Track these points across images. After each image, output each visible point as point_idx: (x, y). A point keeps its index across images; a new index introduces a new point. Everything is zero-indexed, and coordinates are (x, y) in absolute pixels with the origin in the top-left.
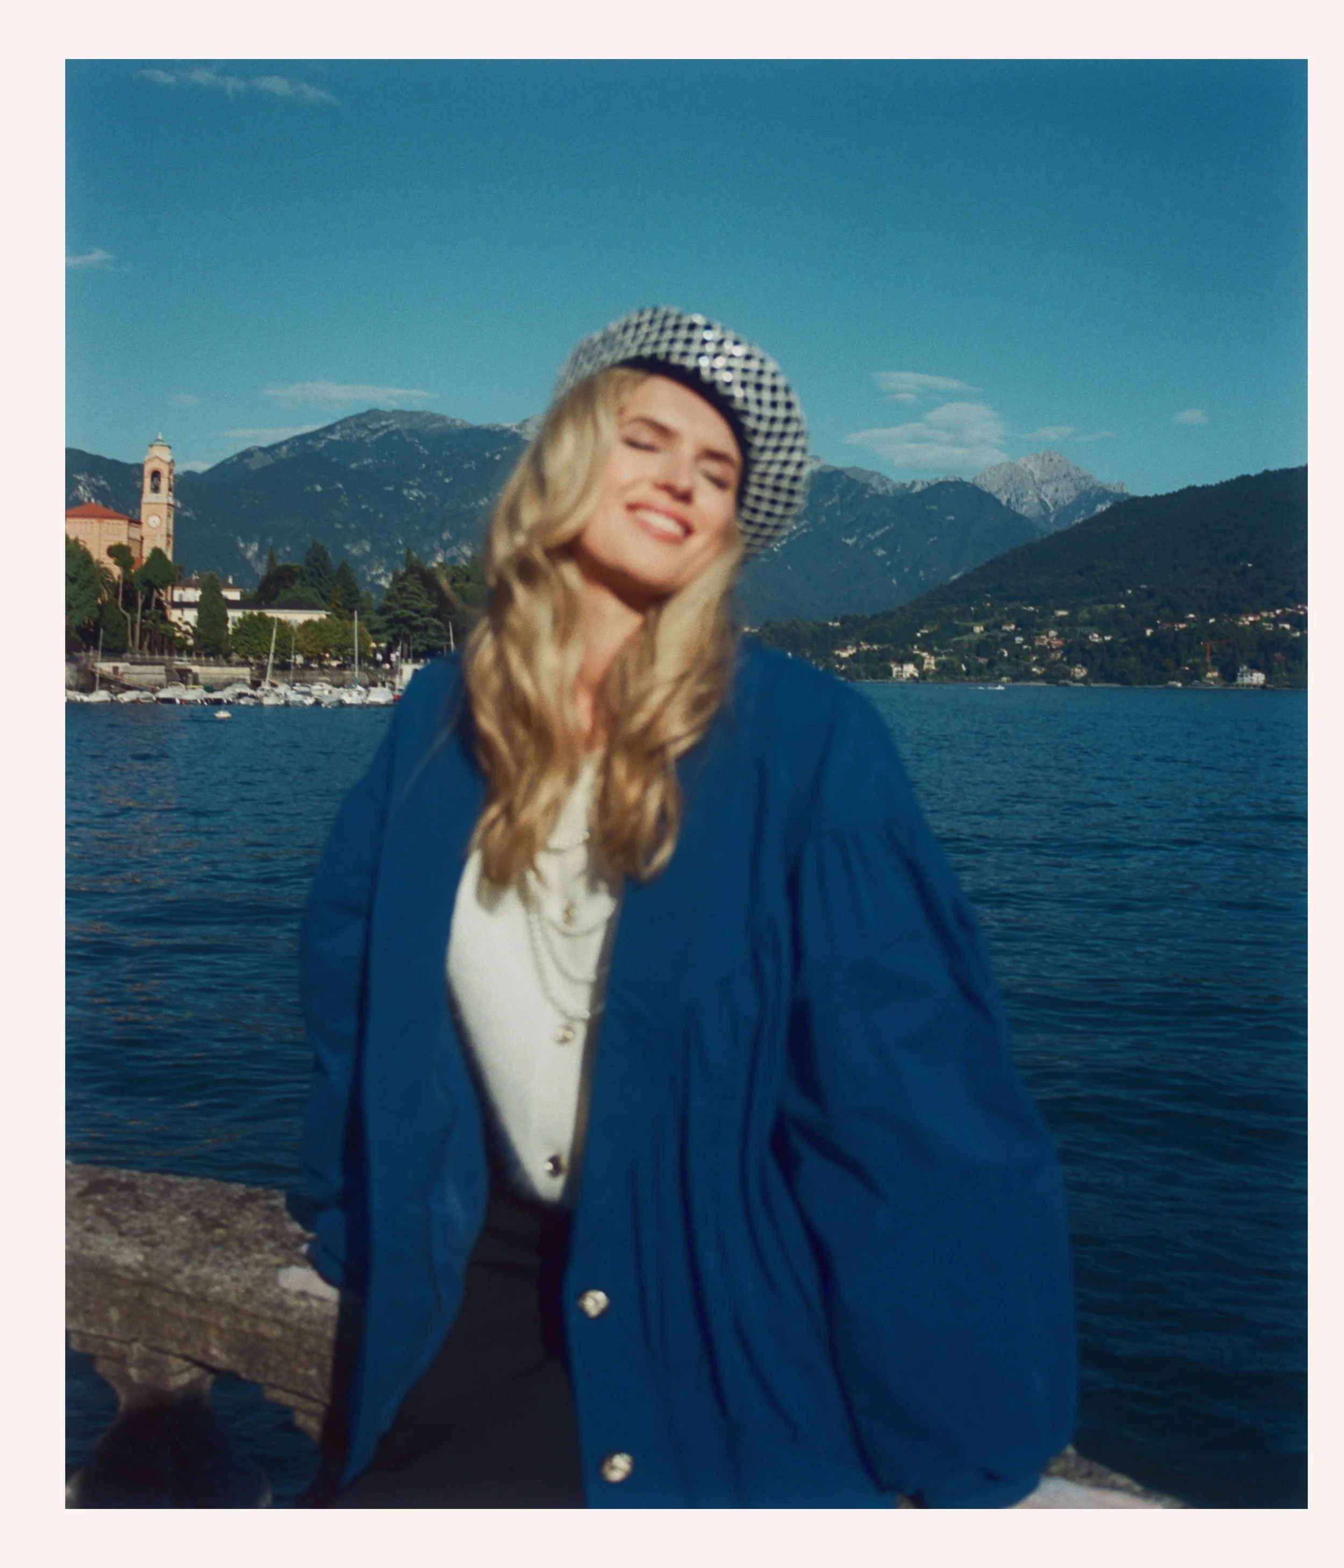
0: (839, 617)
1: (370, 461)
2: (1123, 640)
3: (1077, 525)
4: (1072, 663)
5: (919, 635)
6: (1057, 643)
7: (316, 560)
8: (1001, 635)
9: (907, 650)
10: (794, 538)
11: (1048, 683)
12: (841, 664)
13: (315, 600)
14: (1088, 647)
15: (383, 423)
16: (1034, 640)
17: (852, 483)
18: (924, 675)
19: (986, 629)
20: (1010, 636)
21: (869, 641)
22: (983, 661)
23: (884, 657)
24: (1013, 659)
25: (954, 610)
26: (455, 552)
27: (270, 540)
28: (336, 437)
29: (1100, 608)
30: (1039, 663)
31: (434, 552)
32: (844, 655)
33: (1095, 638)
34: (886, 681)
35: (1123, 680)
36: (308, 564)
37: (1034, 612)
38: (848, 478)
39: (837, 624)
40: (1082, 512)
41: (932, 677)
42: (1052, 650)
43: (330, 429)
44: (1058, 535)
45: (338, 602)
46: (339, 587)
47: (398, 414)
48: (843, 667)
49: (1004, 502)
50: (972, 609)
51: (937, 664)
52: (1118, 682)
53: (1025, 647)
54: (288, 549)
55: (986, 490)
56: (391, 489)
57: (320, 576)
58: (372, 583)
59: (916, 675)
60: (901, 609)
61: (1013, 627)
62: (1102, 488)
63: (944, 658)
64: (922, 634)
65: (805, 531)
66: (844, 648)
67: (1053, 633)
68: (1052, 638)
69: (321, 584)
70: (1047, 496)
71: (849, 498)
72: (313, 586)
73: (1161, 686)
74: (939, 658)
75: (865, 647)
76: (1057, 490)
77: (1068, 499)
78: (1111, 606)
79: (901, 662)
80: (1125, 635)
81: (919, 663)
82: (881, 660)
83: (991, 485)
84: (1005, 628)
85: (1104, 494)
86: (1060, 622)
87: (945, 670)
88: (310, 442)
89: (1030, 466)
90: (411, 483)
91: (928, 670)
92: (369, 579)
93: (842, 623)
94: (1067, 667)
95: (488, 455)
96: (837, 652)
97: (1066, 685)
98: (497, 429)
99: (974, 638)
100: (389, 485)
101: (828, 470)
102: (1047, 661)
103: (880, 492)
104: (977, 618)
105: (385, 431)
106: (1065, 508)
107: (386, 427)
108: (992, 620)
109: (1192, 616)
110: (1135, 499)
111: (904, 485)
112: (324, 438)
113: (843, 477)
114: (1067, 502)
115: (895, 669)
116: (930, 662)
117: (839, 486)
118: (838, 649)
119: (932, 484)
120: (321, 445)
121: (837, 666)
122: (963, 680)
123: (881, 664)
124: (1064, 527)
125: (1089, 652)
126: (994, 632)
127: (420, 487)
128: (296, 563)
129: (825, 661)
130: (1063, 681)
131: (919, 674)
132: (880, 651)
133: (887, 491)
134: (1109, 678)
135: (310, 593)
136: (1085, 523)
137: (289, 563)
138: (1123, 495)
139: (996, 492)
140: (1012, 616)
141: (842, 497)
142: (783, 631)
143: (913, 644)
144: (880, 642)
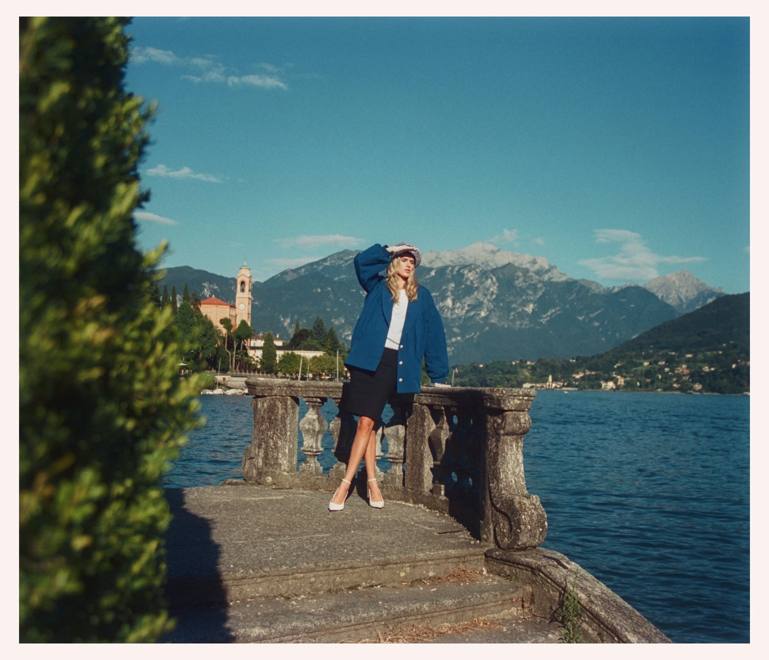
0: (575, 357)
1: (344, 276)
2: (720, 370)
3: (698, 310)
4: (694, 382)
5: (616, 367)
6: (686, 372)
7: (318, 326)
8: (658, 367)
9: (609, 375)
10: (553, 316)
11: (682, 392)
12: (576, 381)
13: (318, 346)
14: (702, 374)
15: (351, 256)
16: (675, 370)
17: (582, 287)
18: (618, 388)
19: (650, 364)
20: (661, 369)
21: (591, 369)
22: (648, 380)
23: (598, 378)
24: (664, 380)
25: (634, 353)
27: (296, 317)
28: (328, 264)
29: (709, 353)
30: (677, 382)
32: (578, 377)
33: (706, 369)
34: (598, 390)
35: (720, 391)
36: (314, 328)
37: (675, 355)
38: (580, 284)
39: (574, 361)
40: (701, 303)
41: (622, 388)
42: (684, 375)
43: (325, 260)
44: (688, 315)
45: (329, 347)
46: (329, 340)
48: (577, 383)
49: (660, 297)
50: (643, 353)
51: (625, 382)
52: (718, 392)
53: (670, 373)
54: (304, 321)
55: (651, 291)
56: (354, 291)
57: (320, 334)
58: (345, 339)
59: (614, 387)
60: (607, 353)
61: (664, 363)
62: (710, 290)
63: (628, 379)
65: (558, 312)
66: (578, 373)
67: (684, 366)
68: (684, 369)
69: (321, 338)
70: (682, 294)
71: (580, 296)
72: (316, 339)
73: (739, 395)
74: (626, 379)
75: (588, 373)
76: (687, 291)
77: (693, 295)
78: (715, 352)
79: (607, 380)
80: (722, 368)
81: (615, 381)
82: (596, 379)
83: (653, 288)
84: (660, 363)
85: (711, 293)
86: (688, 361)
87: (628, 385)
88: (315, 267)
89: (674, 278)
91: (620, 385)
92: (343, 337)
93: (577, 360)
94: (691, 384)
96: (574, 376)
97: (690, 393)
99: (644, 369)
100: (353, 289)
101: (571, 281)
102: (681, 381)
103: (597, 293)
104: (646, 358)
106: (692, 301)
108: (653, 359)
110: (727, 296)
111: (609, 288)
112: (322, 264)
113: (578, 284)
114: (693, 297)
115: (603, 384)
116: (621, 381)
117: (576, 289)
118: (575, 373)
119: (624, 288)
120: (321, 268)
121: (574, 382)
122: (638, 391)
123: (596, 382)
124: (690, 310)
125: (702, 376)
126: (654, 366)
128: (310, 328)
129: (569, 380)
130: (689, 392)
131: (616, 387)
132: (596, 375)
133: (600, 292)
134: (713, 390)
135: (315, 342)
136: (702, 309)
137: (304, 328)
138: (721, 294)
139: (656, 292)
140: (664, 357)
141: (577, 295)
142: (547, 364)
143: (613, 371)
144: (596, 370)
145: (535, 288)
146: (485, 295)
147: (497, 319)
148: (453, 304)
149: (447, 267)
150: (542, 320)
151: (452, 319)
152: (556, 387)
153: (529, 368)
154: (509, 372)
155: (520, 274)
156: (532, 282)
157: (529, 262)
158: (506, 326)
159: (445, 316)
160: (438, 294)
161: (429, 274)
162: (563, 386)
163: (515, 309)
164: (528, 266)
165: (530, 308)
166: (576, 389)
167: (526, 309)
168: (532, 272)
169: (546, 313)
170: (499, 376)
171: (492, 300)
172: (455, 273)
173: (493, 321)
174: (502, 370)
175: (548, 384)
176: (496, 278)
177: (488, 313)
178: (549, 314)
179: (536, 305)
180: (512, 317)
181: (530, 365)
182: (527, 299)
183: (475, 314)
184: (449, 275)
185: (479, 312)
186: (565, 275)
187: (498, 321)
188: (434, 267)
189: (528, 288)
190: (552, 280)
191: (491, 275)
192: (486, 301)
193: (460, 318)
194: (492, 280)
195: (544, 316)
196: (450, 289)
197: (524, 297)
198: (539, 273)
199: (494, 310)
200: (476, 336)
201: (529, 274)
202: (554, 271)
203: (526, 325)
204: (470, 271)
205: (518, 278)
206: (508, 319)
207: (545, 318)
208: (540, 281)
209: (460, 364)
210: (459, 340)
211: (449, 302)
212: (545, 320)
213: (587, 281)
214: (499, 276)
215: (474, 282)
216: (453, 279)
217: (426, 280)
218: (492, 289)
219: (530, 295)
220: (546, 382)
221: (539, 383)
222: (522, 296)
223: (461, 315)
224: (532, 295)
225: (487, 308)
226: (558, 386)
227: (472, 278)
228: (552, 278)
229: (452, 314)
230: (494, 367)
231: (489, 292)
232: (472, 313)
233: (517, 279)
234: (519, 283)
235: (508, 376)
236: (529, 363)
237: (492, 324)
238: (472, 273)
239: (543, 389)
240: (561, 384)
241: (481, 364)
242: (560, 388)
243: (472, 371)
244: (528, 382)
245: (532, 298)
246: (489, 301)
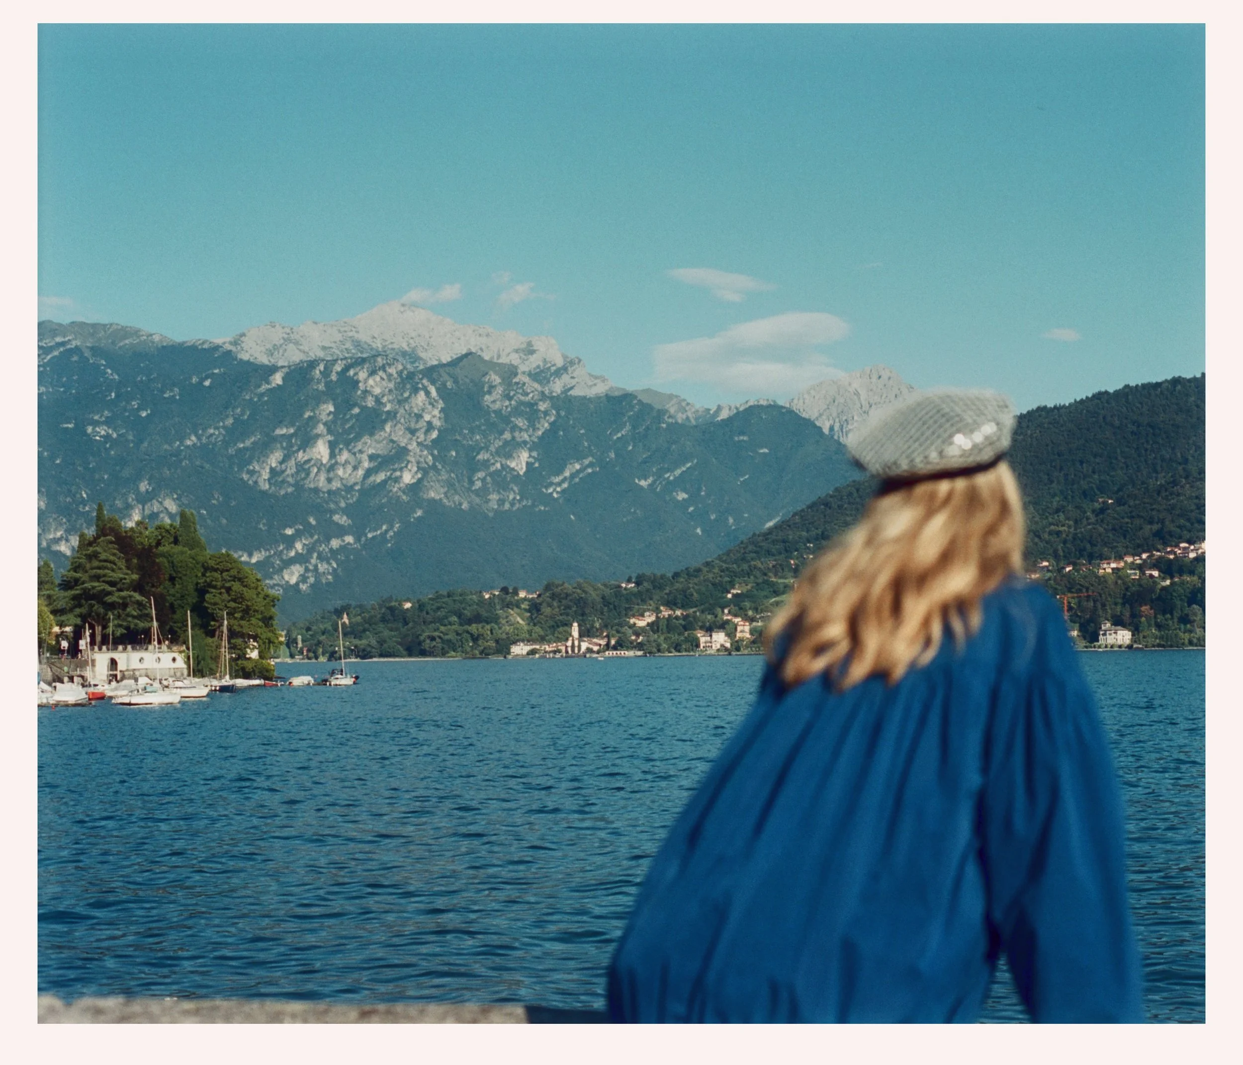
0: (634, 576)
5: (729, 596)
9: (716, 616)
10: (577, 480)
12: (638, 635)
15: (59, 339)
17: (646, 408)
18: (737, 646)
21: (671, 605)
23: (688, 624)
25: (771, 564)
26: (156, 507)
31: (129, 507)
32: (641, 623)
34: (692, 653)
38: (640, 402)
39: (632, 586)
41: (747, 647)
47: (78, 327)
48: (640, 639)
49: (826, 431)
50: (792, 562)
51: (752, 632)
55: (804, 415)
56: (70, 426)
59: (728, 645)
60: (707, 564)
63: (759, 624)
64: (734, 595)
65: (590, 470)
66: (641, 615)
71: (641, 429)
74: (754, 624)
75: (666, 613)
79: (709, 630)
81: (730, 631)
82: (685, 628)
83: (809, 410)
89: (856, 385)
90: (96, 418)
91: (742, 640)
93: (638, 584)
95: (194, 380)
96: (632, 621)
98: (206, 346)
101: (617, 394)
103: (680, 421)
105: (62, 349)
107: (63, 344)
109: (1045, 564)
111: (707, 411)
113: (635, 402)
115: (703, 639)
116: (744, 631)
117: (630, 413)
118: (634, 616)
119: (742, 409)
121: (633, 638)
123: (686, 634)
127: (108, 422)
129: (618, 632)
131: (731, 645)
132: (685, 618)
133: (688, 418)
139: (817, 418)
141: (634, 427)
142: (567, 595)
143: (723, 609)
144: (683, 607)
145: (531, 412)
146: (413, 432)
147: (442, 490)
148: (332, 455)
149: (312, 364)
150: (550, 490)
151: (329, 492)
152: (589, 650)
153: (524, 606)
154: (477, 619)
155: (496, 379)
156: (522, 398)
157: (517, 351)
158: (465, 506)
159: (312, 486)
160: (292, 431)
161: (268, 383)
162: (608, 646)
163: (486, 464)
164: (515, 359)
165: (521, 462)
166: (640, 653)
167: (513, 465)
168: (524, 373)
169: (560, 471)
170: (451, 629)
171: (428, 442)
172: (334, 377)
173: (432, 494)
174: (460, 616)
175: (569, 643)
176: (438, 390)
177: (419, 476)
178: (567, 474)
179: (535, 454)
180: (478, 484)
181: (525, 599)
182: (514, 438)
183: (390, 478)
184: (319, 382)
185: (398, 474)
186: (604, 380)
187: (445, 493)
188: (280, 364)
189: (517, 411)
190: (572, 393)
191: (425, 381)
192: (413, 446)
193: (349, 489)
194: (428, 393)
195: (557, 479)
196: (324, 417)
197: (507, 436)
198: (541, 375)
199: (434, 467)
200: (391, 533)
201: (516, 380)
202: (579, 372)
203: (512, 504)
204: (373, 373)
205: (492, 387)
206: (469, 489)
207: (559, 484)
208: (543, 397)
209: (353, 603)
210: (349, 544)
211: (321, 450)
212: (559, 489)
213: (656, 393)
214: (444, 384)
215: (385, 400)
216: (329, 393)
217: (262, 395)
218: (427, 417)
219: (521, 430)
220: (567, 640)
221: (549, 642)
222: (501, 433)
223: (352, 481)
224: (526, 431)
225: (418, 463)
226: (596, 648)
227: (377, 391)
228: (572, 388)
229: (329, 480)
230: (439, 608)
231: (422, 424)
232: (381, 477)
233: (489, 393)
234: (493, 400)
235: (474, 628)
236: (522, 594)
237: (433, 500)
238: (378, 378)
239: (558, 655)
240: (603, 642)
241: (408, 600)
242: (598, 652)
243: (384, 620)
244: (523, 641)
245: (526, 436)
246: (419, 444)
